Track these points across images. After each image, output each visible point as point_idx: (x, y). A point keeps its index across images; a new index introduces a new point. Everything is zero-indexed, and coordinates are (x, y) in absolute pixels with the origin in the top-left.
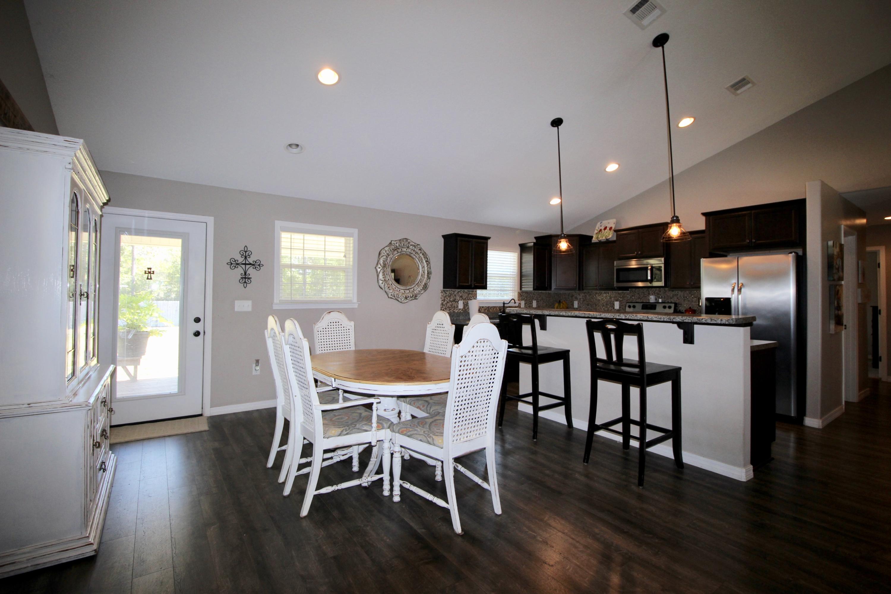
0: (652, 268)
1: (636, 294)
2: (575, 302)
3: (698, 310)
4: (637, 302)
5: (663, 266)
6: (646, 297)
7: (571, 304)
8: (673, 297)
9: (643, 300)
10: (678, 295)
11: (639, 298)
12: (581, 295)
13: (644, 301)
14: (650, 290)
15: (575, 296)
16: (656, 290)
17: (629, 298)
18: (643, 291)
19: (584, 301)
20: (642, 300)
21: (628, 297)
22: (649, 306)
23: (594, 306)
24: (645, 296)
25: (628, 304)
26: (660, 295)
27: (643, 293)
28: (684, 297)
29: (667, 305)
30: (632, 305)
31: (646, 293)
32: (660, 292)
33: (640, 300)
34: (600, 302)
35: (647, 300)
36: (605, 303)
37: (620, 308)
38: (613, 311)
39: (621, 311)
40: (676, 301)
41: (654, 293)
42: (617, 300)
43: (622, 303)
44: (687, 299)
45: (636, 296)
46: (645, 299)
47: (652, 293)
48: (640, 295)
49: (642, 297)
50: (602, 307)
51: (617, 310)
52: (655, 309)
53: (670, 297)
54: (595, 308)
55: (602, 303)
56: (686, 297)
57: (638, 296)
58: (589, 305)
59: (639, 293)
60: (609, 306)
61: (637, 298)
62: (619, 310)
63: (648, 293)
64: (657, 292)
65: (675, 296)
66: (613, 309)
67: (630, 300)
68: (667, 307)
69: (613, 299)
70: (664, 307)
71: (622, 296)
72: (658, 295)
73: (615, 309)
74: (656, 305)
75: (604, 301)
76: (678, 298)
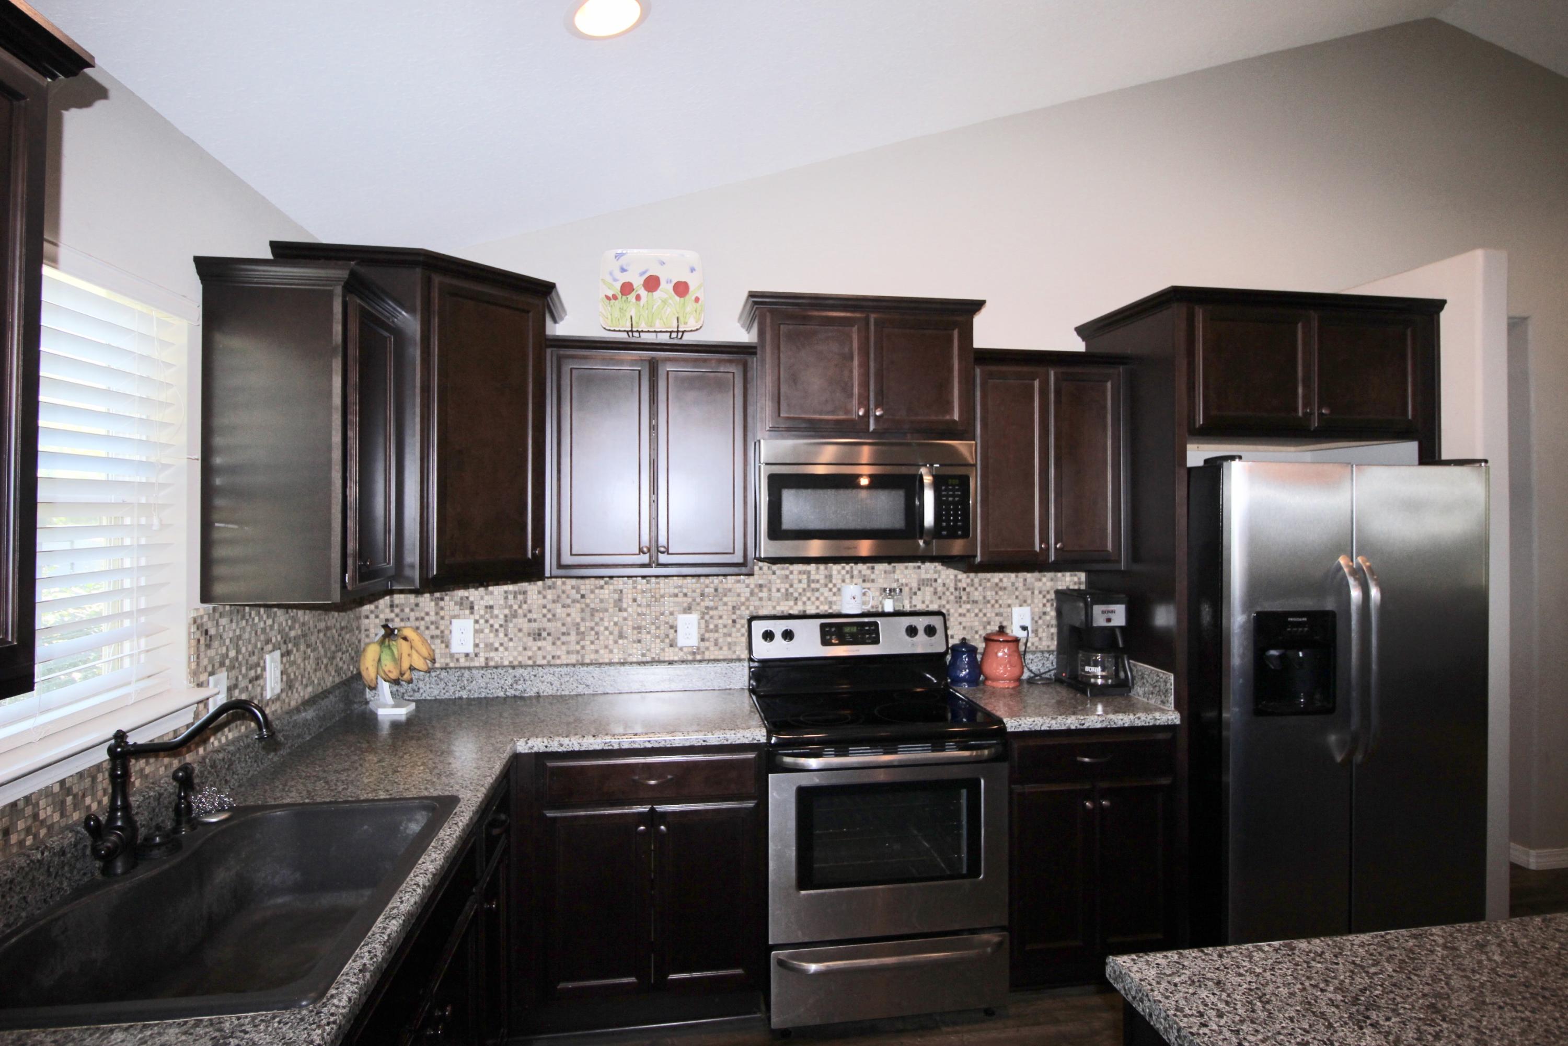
1: (774, 577)
4: (788, 617)
5: (971, 473)
6: (818, 590)
8: (919, 589)
9: (804, 603)
10: (936, 580)
11: (787, 596)
12: (493, 588)
15: (461, 594)
17: (743, 599)
19: (512, 618)
20: (800, 603)
21: (739, 595)
22: (847, 630)
23: (573, 637)
24: (813, 585)
25: (759, 627)
27: (805, 576)
28: (956, 589)
29: (921, 623)
30: (778, 627)
31: (817, 577)
32: (873, 573)
33: (791, 603)
34: (602, 619)
35: (822, 603)
36: (630, 623)
37: (703, 640)
38: (667, 654)
39: (707, 653)
40: (932, 602)
41: (848, 576)
42: (688, 610)
43: (711, 618)
44: (968, 594)
45: (774, 590)
46: (813, 599)
47: (843, 576)
48: (791, 586)
49: (800, 590)
50: (616, 642)
51: (690, 650)
52: (876, 641)
53: (911, 589)
54: (578, 647)
55: (616, 624)
56: (964, 589)
57: (783, 590)
58: (544, 634)
59: (787, 577)
60: (649, 637)
61: (778, 598)
62: (698, 648)
63: (826, 577)
64: (860, 572)
65: (927, 585)
66: (671, 646)
67: (752, 608)
68: (921, 632)
69: (668, 604)
70: (912, 631)
71: (712, 590)
72: (864, 581)
73: (681, 649)
74: (876, 624)
75: (625, 614)
76: (935, 593)
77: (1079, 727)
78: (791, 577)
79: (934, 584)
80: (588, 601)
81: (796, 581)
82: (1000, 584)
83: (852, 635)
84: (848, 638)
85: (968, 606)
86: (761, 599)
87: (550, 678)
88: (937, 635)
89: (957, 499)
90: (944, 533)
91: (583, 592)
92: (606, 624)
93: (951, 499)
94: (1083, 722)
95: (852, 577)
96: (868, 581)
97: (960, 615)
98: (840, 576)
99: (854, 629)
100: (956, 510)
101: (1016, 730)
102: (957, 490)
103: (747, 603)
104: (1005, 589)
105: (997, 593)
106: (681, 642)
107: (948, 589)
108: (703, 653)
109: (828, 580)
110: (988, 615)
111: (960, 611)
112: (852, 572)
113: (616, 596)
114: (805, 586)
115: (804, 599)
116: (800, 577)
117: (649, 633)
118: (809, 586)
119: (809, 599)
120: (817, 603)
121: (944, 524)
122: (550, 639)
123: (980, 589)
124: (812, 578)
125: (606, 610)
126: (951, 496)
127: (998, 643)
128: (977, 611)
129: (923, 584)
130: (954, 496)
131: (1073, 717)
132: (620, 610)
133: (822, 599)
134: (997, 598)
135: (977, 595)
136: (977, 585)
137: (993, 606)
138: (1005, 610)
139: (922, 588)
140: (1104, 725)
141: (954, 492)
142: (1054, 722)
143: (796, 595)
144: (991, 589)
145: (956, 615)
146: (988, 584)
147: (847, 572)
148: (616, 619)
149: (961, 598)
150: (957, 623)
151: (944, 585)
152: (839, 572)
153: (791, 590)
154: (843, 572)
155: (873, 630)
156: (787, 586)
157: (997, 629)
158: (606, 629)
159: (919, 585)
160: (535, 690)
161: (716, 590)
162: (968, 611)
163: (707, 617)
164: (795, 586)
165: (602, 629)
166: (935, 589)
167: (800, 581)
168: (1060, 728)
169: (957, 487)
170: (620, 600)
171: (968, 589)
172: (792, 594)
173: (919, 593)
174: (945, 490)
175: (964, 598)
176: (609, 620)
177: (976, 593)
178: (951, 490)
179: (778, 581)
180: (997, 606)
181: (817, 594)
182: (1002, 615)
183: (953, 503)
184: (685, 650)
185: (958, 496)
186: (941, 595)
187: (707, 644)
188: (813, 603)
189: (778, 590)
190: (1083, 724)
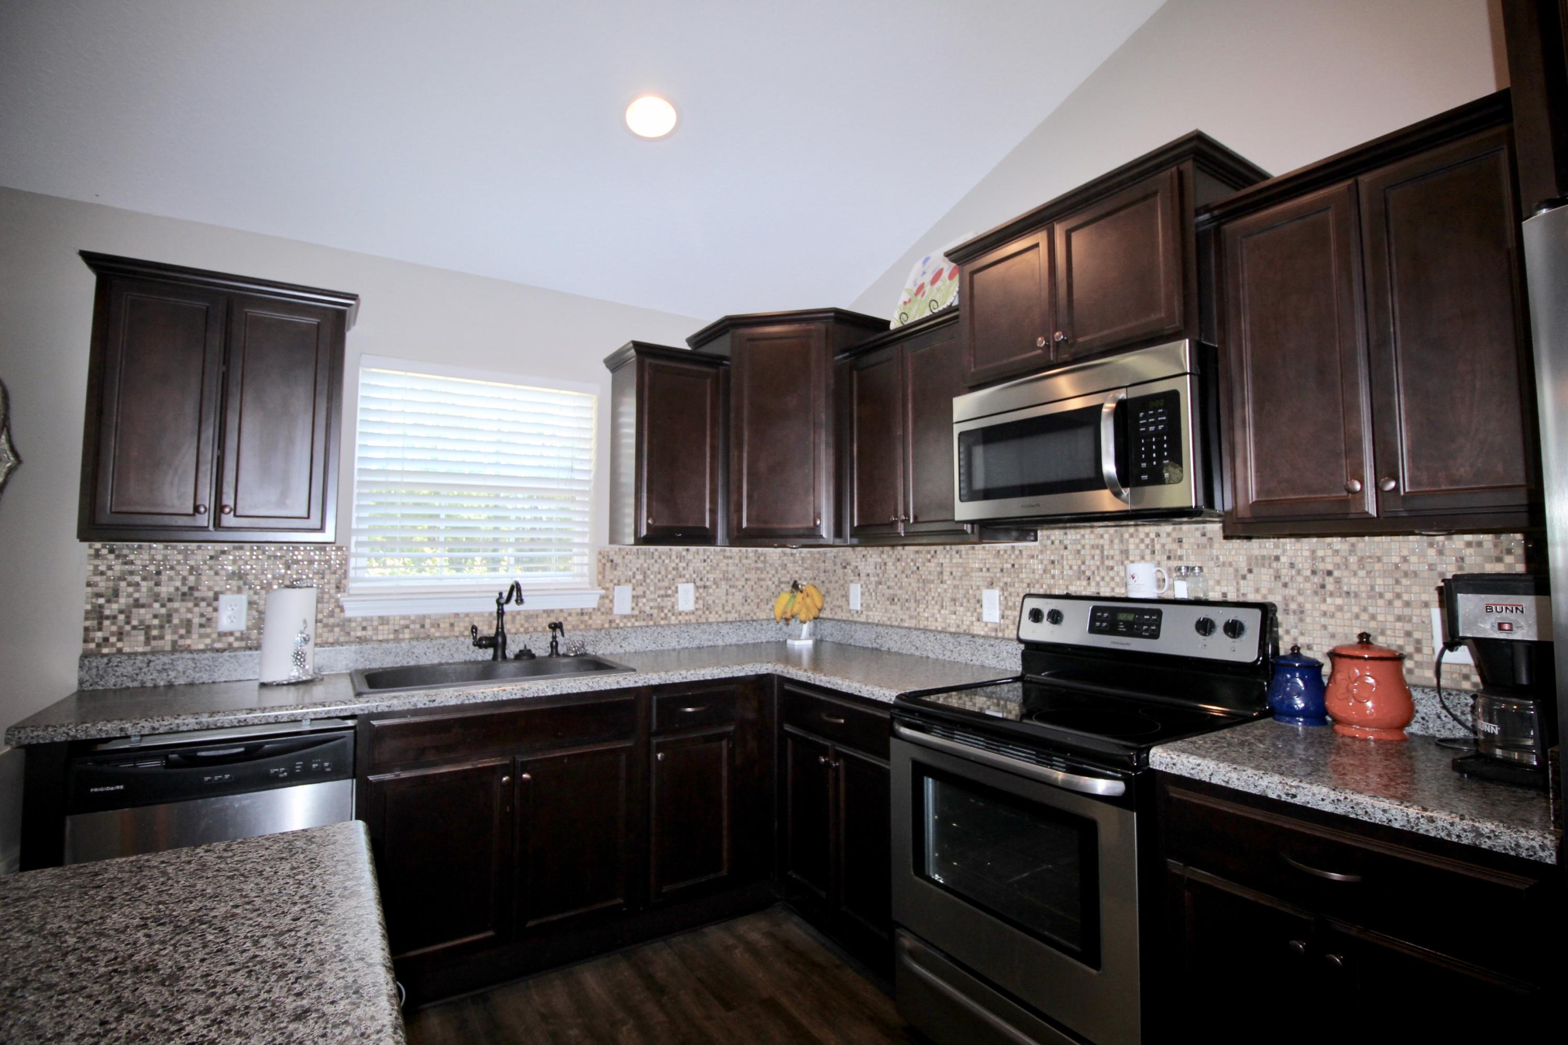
0: (1123, 411)
1: (1065, 553)
2: (852, 586)
3: (1409, 649)
4: (1068, 597)
5: (1185, 389)
7: (843, 596)
9: (1098, 584)
10: (1277, 558)
11: (1080, 574)
12: (869, 560)
13: (1105, 592)
14: (1131, 536)
15: (854, 564)
16: (1158, 535)
17: (1037, 577)
18: (1101, 542)
19: (880, 583)
20: (1093, 583)
21: (1033, 572)
22: (1122, 617)
23: (913, 604)
24: (1107, 563)
25: (1031, 604)
26: (1180, 558)
27: (1098, 552)
29: (1221, 616)
30: (1052, 607)
31: (1112, 552)
32: (1181, 547)
33: (1085, 583)
34: (930, 590)
35: (1118, 584)
36: (949, 595)
37: (1003, 617)
38: (975, 628)
39: (1007, 631)
40: (1271, 591)
41: (1148, 552)
42: (991, 585)
43: (1010, 594)
44: (1338, 581)
45: (1066, 567)
46: (1107, 579)
47: (1142, 551)
48: (1084, 563)
49: (1093, 568)
50: (939, 612)
51: (994, 626)
52: (1155, 635)
53: (1237, 570)
54: (916, 613)
55: (939, 594)
56: (1330, 573)
57: (1075, 568)
58: (896, 600)
59: (1079, 552)
60: (962, 609)
61: (1070, 577)
62: (1000, 625)
63: (1122, 552)
64: (1163, 546)
65: (1263, 566)
66: (978, 620)
67: (1045, 586)
68: (1220, 629)
69: (977, 579)
70: (1205, 627)
71: (1009, 566)
72: (1169, 558)
73: (986, 624)
74: (1159, 613)
75: (945, 586)
76: (1277, 577)
77: (1284, 798)
78: (1082, 552)
79: (1274, 564)
80: (921, 573)
81: (1088, 558)
82: (1404, 567)
83: (1126, 623)
84: (1122, 628)
85: (1339, 601)
86: (1053, 577)
87: (896, 637)
88: (1244, 637)
89: (1160, 427)
90: (1145, 477)
91: (918, 565)
92: (933, 594)
93: (1152, 428)
94: (1293, 791)
95: (1153, 552)
96: (1175, 558)
97: (1325, 614)
98: (1137, 552)
99: (1131, 617)
100: (1159, 443)
101: (1168, 770)
102: (1162, 414)
103: (1041, 581)
104: (1415, 574)
105: (1397, 582)
106: (985, 618)
107: (1299, 572)
108: (1004, 630)
109: (1124, 556)
110: (1380, 618)
111: (1324, 607)
112: (1153, 546)
113: (939, 569)
114: (1098, 563)
115: (1098, 579)
116: (1093, 552)
117: (962, 605)
118: (1102, 563)
119: (1103, 579)
120: (1112, 584)
121: (1144, 465)
122: (899, 604)
123: (1362, 573)
124: (1106, 553)
125: (933, 582)
126: (1152, 424)
127: (1362, 661)
128: (1356, 609)
129: (1257, 565)
130: (1156, 424)
131: (1277, 778)
132: (942, 582)
133: (1117, 579)
134: (1398, 589)
135: (1351, 583)
136: (1354, 567)
137: (1390, 603)
138: (1417, 611)
139: (1255, 570)
140: (1340, 811)
141: (1156, 418)
142: (1234, 775)
143: (1088, 573)
144: (1385, 574)
145: (1316, 614)
146: (1377, 566)
147: (1147, 546)
148: (939, 590)
149: (1323, 586)
150: (1318, 627)
151: (1292, 565)
152: (1137, 547)
153: (1083, 568)
154: (1142, 546)
155: (1154, 620)
156: (1079, 562)
157: (1356, 640)
158: (933, 598)
159: (1250, 564)
160: (887, 646)
161: (1013, 565)
162: (1340, 608)
163: (1006, 594)
164: (1087, 563)
165: (930, 598)
166: (1277, 571)
167: (1093, 557)
168: (1246, 790)
169: (1160, 411)
170: (942, 573)
171: (1336, 573)
172: (1084, 572)
173: (1249, 576)
174: (1144, 417)
175: (1330, 587)
176: (937, 589)
177: (1354, 581)
178: (1151, 416)
179: (1070, 557)
180: (1398, 603)
181: (1111, 573)
182: (1410, 621)
183: (1158, 434)
184: (989, 625)
185: (1162, 422)
186: (1287, 579)
187: (1007, 622)
188: (1108, 584)
189: (1071, 567)
190: (1294, 796)
